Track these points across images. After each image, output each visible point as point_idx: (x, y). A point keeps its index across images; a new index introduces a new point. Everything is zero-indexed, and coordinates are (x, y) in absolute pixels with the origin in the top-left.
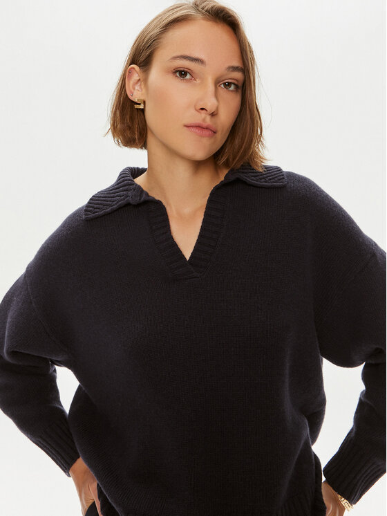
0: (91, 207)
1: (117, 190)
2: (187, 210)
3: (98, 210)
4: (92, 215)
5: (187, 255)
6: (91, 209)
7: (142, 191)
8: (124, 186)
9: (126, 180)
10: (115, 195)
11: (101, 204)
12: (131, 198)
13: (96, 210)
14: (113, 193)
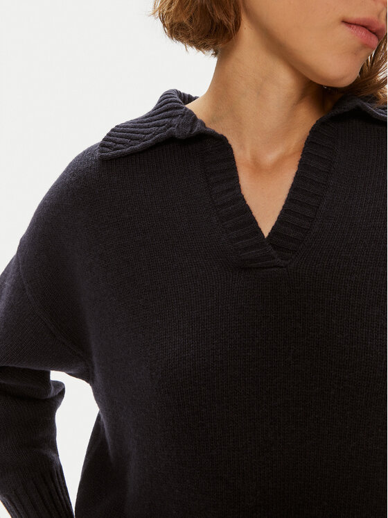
0: (110, 141)
1: (155, 117)
2: (270, 157)
3: (122, 146)
4: (111, 153)
5: (266, 227)
6: (111, 143)
7: (195, 119)
8: (167, 110)
9: (171, 102)
10: (151, 124)
11: (127, 137)
12: (176, 127)
13: (118, 145)
14: (146, 122)
